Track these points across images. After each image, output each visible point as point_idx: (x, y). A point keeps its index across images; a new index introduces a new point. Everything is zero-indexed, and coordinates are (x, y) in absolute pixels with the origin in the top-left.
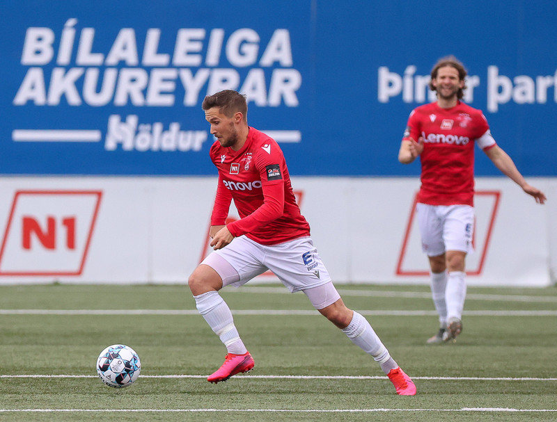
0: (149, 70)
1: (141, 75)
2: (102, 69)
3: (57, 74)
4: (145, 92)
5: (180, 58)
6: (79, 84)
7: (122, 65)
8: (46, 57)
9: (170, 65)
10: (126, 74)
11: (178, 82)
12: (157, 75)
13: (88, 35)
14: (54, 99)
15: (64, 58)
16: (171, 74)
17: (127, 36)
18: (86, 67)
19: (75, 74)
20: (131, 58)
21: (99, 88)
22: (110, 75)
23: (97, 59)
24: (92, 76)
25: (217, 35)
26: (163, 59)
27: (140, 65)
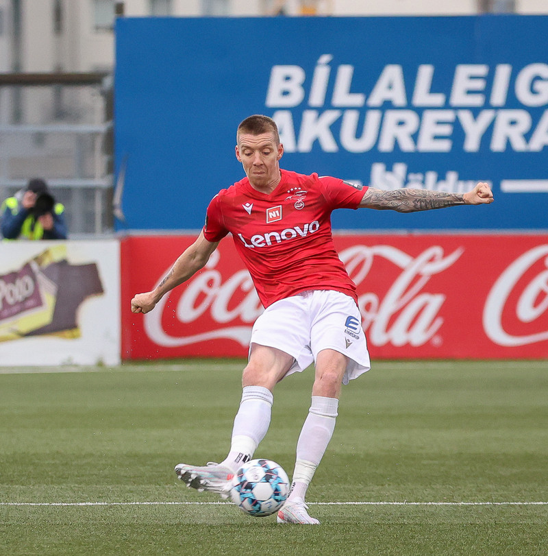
0: (420, 111)
1: (410, 118)
2: (363, 111)
3: (309, 116)
4: (415, 137)
5: (458, 98)
6: (335, 129)
7: (387, 106)
8: (296, 98)
9: (447, 106)
10: (392, 116)
11: (457, 125)
12: (430, 117)
13: (345, 72)
14: (305, 146)
15: (317, 98)
16: (448, 115)
17: (393, 74)
18: (343, 109)
19: (330, 116)
20: (399, 98)
21: (359, 133)
22: (373, 118)
23: (357, 100)
24: (351, 119)
25: (503, 72)
26: (438, 99)
27: (409, 106)
